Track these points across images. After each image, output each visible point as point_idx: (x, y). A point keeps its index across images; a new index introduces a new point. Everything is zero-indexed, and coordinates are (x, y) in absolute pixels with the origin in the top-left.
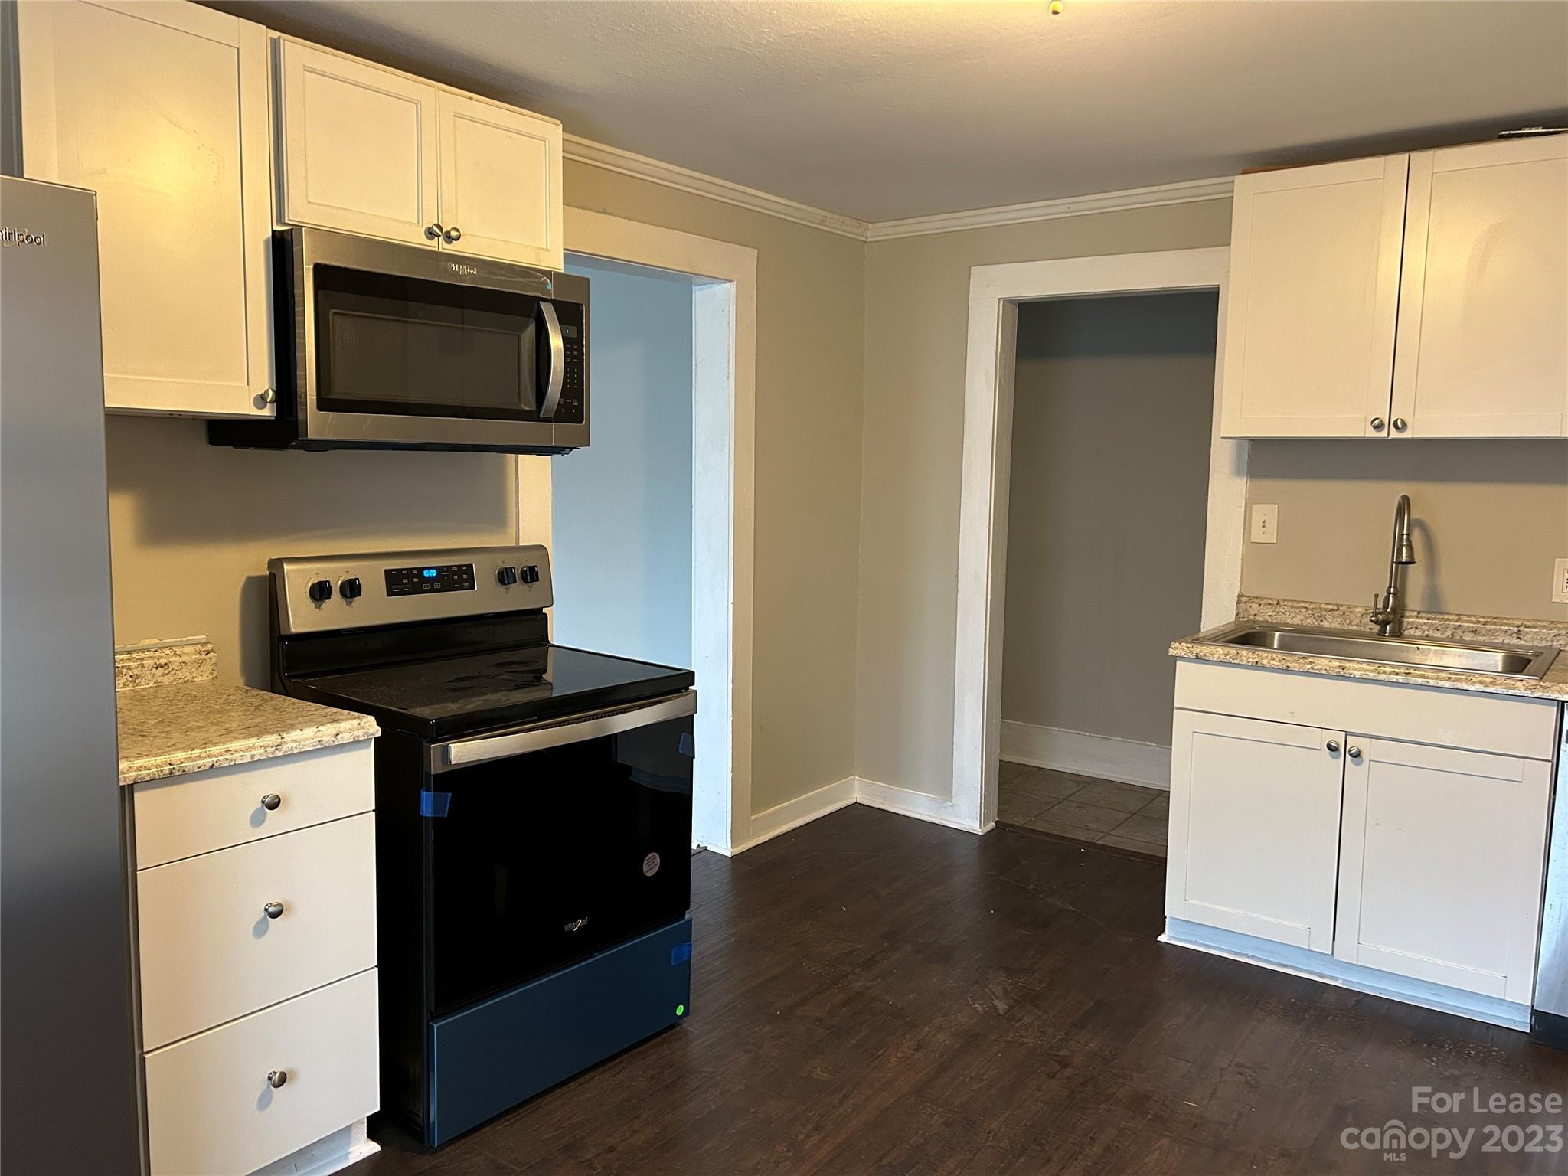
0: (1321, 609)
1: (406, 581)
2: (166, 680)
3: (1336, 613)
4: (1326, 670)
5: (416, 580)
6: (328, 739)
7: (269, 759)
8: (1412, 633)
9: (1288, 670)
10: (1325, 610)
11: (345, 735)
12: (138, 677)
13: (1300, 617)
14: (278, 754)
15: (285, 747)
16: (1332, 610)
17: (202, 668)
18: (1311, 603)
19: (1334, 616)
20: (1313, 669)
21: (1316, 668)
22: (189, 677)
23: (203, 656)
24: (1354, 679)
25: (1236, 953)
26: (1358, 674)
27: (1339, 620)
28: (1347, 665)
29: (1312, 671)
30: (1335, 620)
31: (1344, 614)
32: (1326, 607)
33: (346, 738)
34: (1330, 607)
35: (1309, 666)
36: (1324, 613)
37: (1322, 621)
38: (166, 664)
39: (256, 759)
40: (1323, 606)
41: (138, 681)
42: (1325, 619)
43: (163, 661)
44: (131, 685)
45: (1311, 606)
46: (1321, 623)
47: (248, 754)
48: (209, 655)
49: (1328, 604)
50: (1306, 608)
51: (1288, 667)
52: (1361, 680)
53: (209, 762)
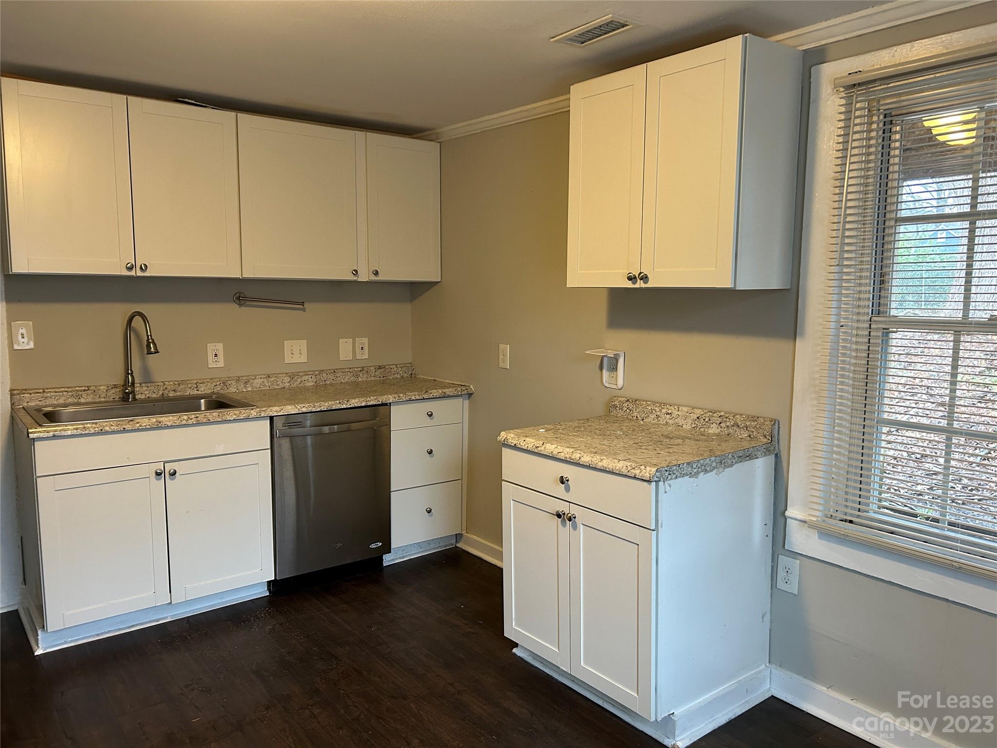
0: (77, 390)
3: (89, 392)
4: (149, 425)
8: (140, 397)
9: (124, 431)
10: (81, 391)
13: (63, 398)
16: (85, 390)
18: (69, 388)
19: (88, 394)
20: (141, 426)
21: (143, 425)
24: (168, 427)
25: (98, 635)
26: (169, 424)
27: (92, 396)
28: (161, 419)
29: (141, 428)
30: (89, 397)
31: (94, 391)
32: (80, 389)
34: (83, 388)
35: (138, 425)
36: (81, 393)
37: (79, 399)
40: (77, 389)
42: (82, 397)
45: (69, 390)
46: (79, 400)
49: (81, 387)
50: (66, 391)
51: (124, 428)
52: (172, 427)
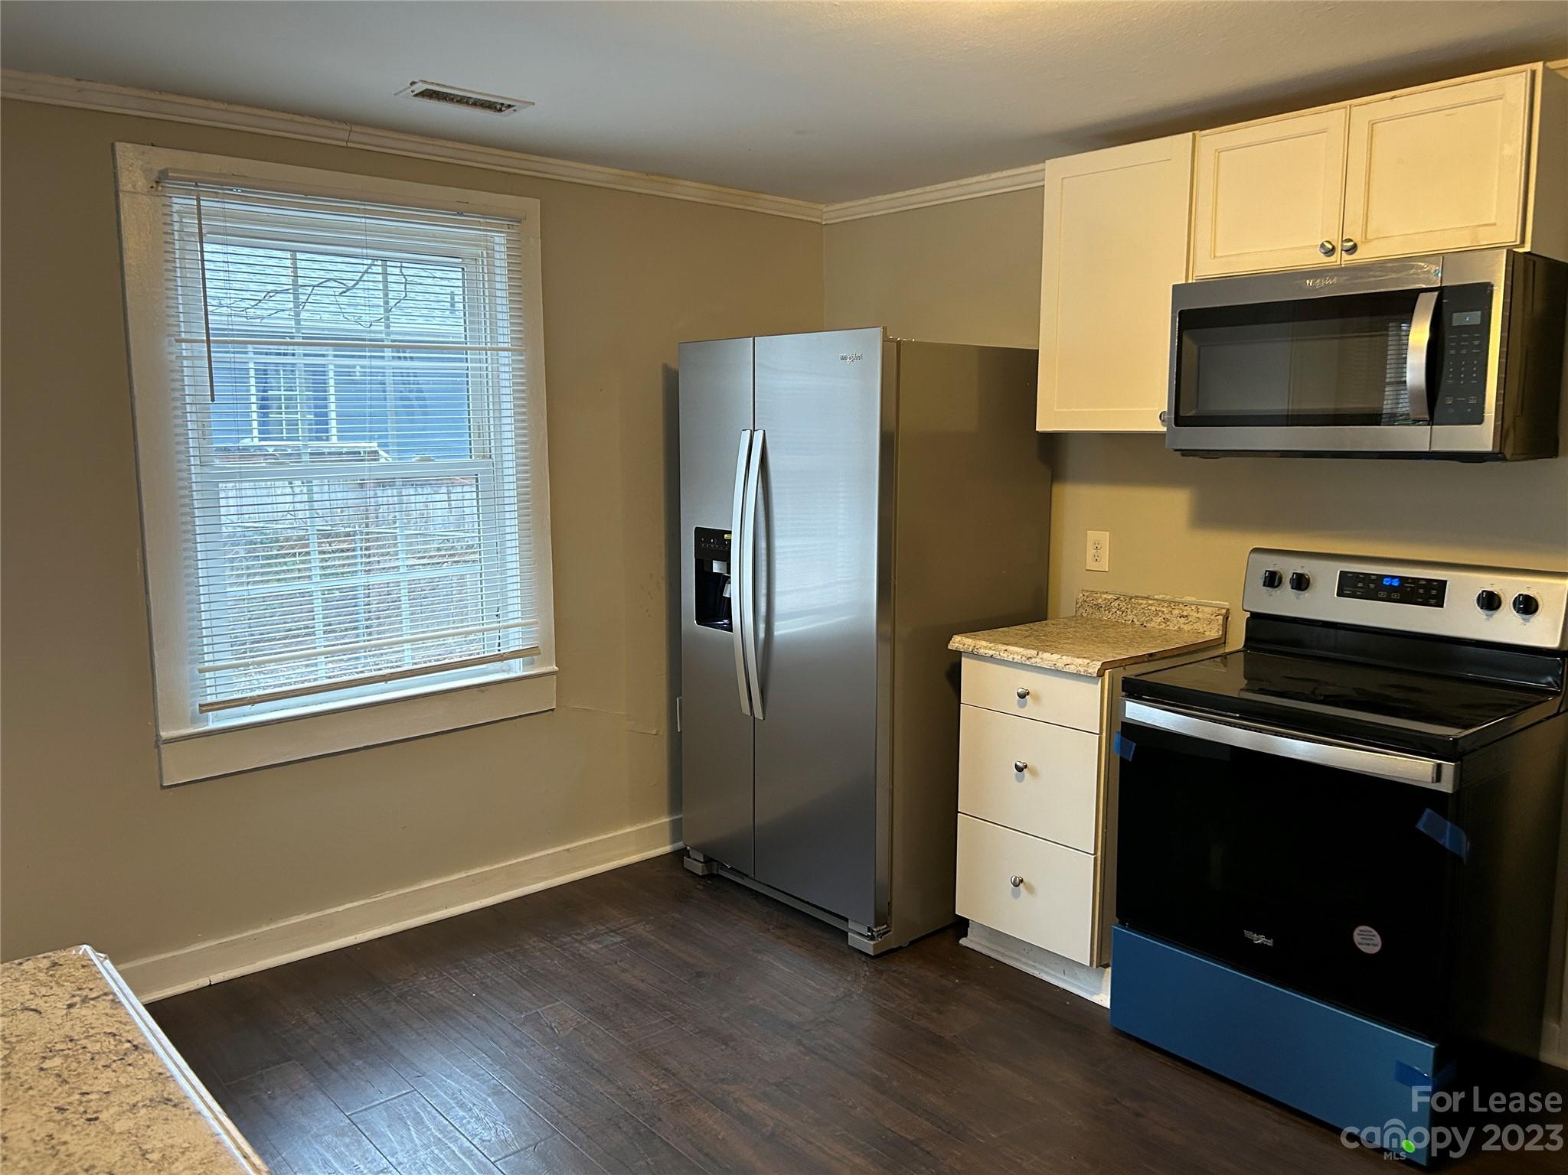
1: (1360, 585)
2: (1186, 628)
5: (1372, 586)
6: (1060, 665)
7: (1022, 664)
11: (1072, 666)
12: (1168, 620)
14: (1028, 663)
15: (1033, 660)
17: (1210, 626)
22: (1201, 630)
23: (1213, 617)
33: (1072, 669)
38: (1186, 616)
39: (1015, 660)
41: (1168, 623)
43: (1185, 613)
44: (1164, 625)
47: (1011, 656)
48: (1217, 617)
53: (991, 652)
